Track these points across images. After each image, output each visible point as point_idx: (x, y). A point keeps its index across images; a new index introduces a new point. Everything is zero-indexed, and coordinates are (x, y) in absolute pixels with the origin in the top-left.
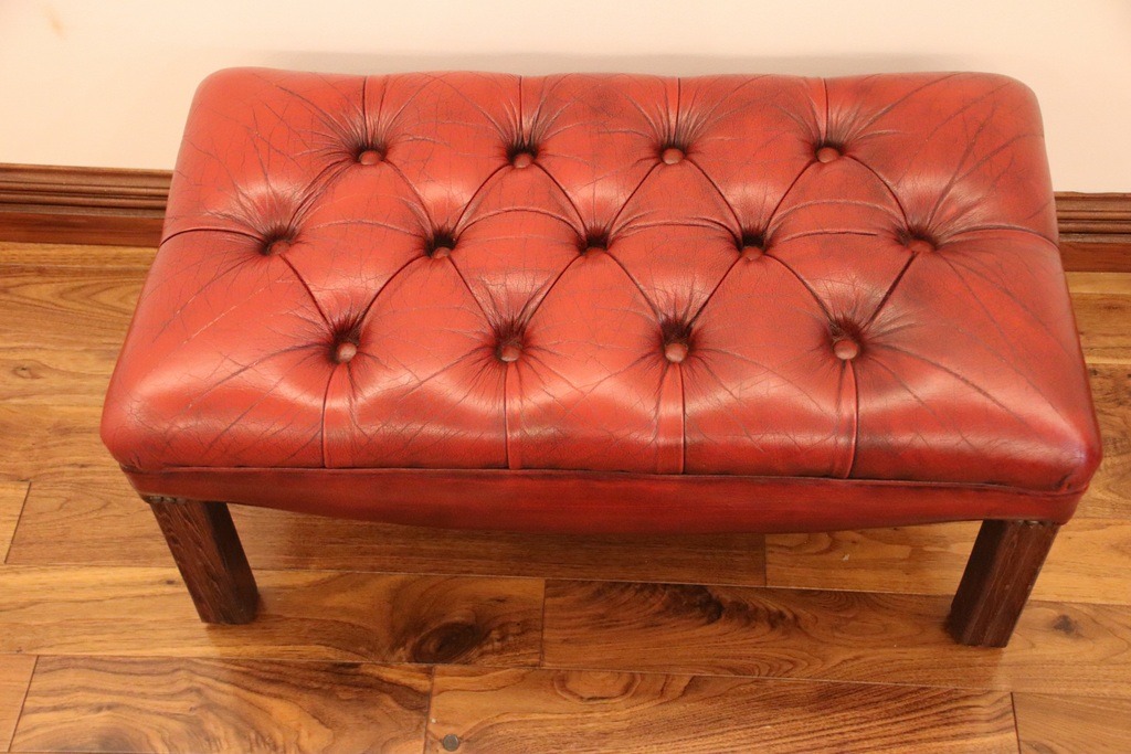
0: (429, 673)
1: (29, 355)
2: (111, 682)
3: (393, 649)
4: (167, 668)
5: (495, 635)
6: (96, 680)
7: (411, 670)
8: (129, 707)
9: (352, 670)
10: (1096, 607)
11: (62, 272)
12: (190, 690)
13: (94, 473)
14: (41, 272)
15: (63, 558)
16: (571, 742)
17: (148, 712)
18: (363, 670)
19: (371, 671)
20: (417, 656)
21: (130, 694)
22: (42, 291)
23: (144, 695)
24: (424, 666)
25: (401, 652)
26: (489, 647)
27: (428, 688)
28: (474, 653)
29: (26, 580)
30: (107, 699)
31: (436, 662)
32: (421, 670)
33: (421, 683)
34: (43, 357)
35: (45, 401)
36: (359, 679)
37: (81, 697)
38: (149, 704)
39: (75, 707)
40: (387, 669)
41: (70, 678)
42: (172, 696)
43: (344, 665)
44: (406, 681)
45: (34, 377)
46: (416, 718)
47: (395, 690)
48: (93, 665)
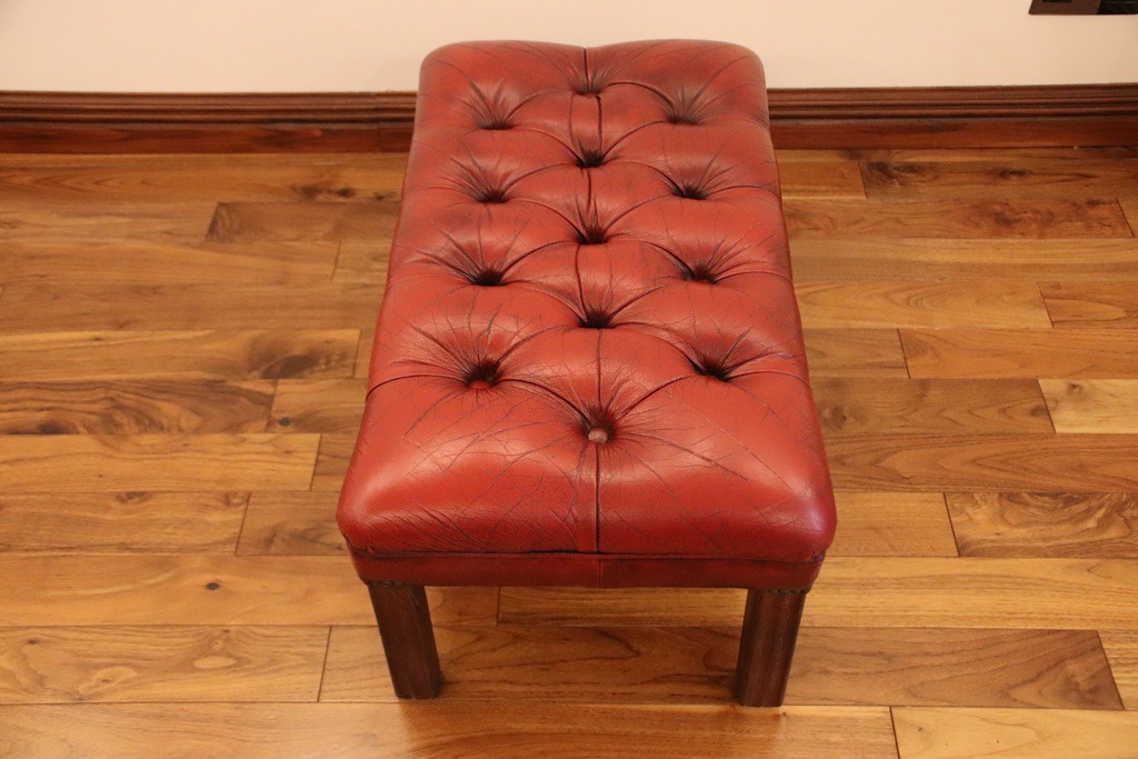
0: (275, 384)
1: (10, 216)
2: (50, 395)
3: (250, 371)
4: (92, 386)
5: (322, 361)
6: (41, 394)
7: (261, 383)
8: (62, 409)
9: (221, 384)
11: (38, 169)
12: (106, 398)
13: (50, 280)
14: (24, 169)
15: (23, 328)
17: (75, 411)
18: (229, 383)
19: (233, 384)
20: (266, 375)
21: (64, 401)
22: (26, 179)
23: (73, 402)
24: (271, 380)
25: (255, 373)
26: (318, 368)
27: (272, 392)
28: (306, 372)
30: (48, 405)
31: (279, 378)
32: (268, 383)
33: (268, 390)
34: (18, 216)
35: (20, 241)
36: (224, 389)
37: (28, 404)
38: (76, 407)
39: (24, 409)
40: (245, 383)
41: (21, 394)
42: (94, 402)
43: (215, 381)
44: (258, 389)
45: (13, 227)
46: (262, 409)
47: (248, 394)
48: (40, 386)
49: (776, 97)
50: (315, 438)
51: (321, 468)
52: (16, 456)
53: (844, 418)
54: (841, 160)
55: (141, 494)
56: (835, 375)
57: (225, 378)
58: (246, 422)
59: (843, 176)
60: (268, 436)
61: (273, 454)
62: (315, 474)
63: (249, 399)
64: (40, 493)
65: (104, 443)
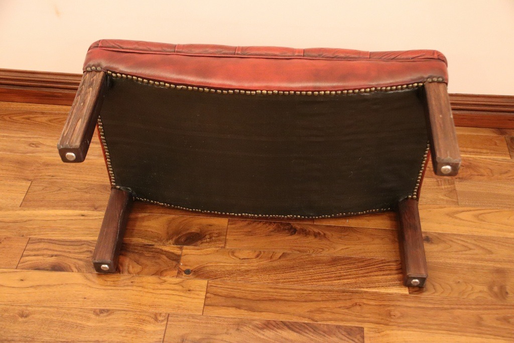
0: (181, 249)
1: (35, 140)
2: (57, 247)
3: (167, 240)
4: (79, 244)
5: (208, 236)
6: (52, 246)
7: (174, 247)
8: (64, 256)
9: (151, 247)
10: (439, 234)
11: (51, 114)
12: (88, 251)
13: (57, 179)
14: (43, 113)
15: (42, 206)
16: (234, 273)
17: (71, 258)
18: (155, 247)
19: (158, 247)
20: (177, 242)
21: (65, 252)
22: (44, 119)
23: (70, 252)
24: (179, 246)
25: (171, 241)
26: (205, 241)
27: (180, 253)
28: (199, 242)
29: (27, 213)
30: (56, 253)
31: (184, 245)
32: (178, 248)
33: (178, 252)
34: (40, 141)
35: (40, 155)
36: (153, 250)
37: (45, 252)
38: (71, 255)
39: (43, 255)
40: (165, 247)
41: (41, 245)
42: (80, 253)
43: (148, 245)
44: (172, 251)
45: (37, 147)
46: (175, 263)
47: (167, 254)
48: (51, 241)
49: (454, 98)
50: (204, 282)
51: (208, 302)
52: (38, 283)
53: (507, 293)
54: (495, 135)
55: (108, 311)
56: (499, 266)
57: (153, 243)
58: (166, 270)
59: (496, 144)
60: (178, 280)
61: (183, 291)
62: (205, 305)
63: (167, 257)
64: (51, 307)
65: (87, 279)
